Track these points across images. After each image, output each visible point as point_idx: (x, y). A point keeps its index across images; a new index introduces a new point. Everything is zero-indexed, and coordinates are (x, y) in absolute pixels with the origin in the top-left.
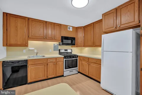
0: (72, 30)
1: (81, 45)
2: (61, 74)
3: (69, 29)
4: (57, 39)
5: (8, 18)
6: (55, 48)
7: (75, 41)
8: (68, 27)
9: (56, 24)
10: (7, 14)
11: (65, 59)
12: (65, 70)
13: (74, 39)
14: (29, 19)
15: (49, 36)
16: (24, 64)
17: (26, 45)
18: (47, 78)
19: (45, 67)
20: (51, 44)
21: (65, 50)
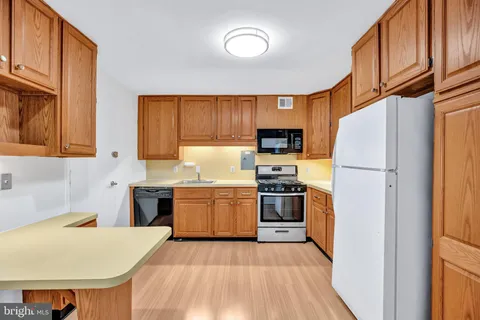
0: (291, 108)
1: (321, 152)
2: (250, 234)
3: (283, 104)
4: (247, 138)
5: (146, 105)
6: (245, 163)
7: (302, 141)
8: (279, 98)
9: (243, 99)
10: (144, 97)
11: (260, 194)
12: (260, 224)
13: (299, 133)
14: (179, 98)
15: (224, 133)
16: (167, 196)
17: (174, 156)
18: (212, 236)
19: (209, 208)
20: (235, 152)
21: (274, 169)
